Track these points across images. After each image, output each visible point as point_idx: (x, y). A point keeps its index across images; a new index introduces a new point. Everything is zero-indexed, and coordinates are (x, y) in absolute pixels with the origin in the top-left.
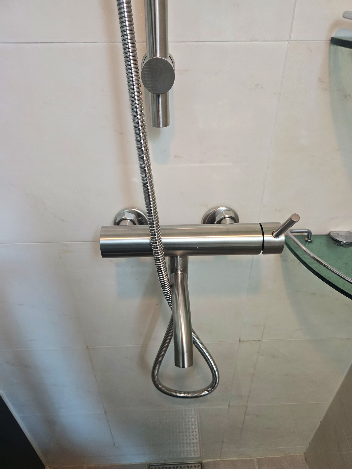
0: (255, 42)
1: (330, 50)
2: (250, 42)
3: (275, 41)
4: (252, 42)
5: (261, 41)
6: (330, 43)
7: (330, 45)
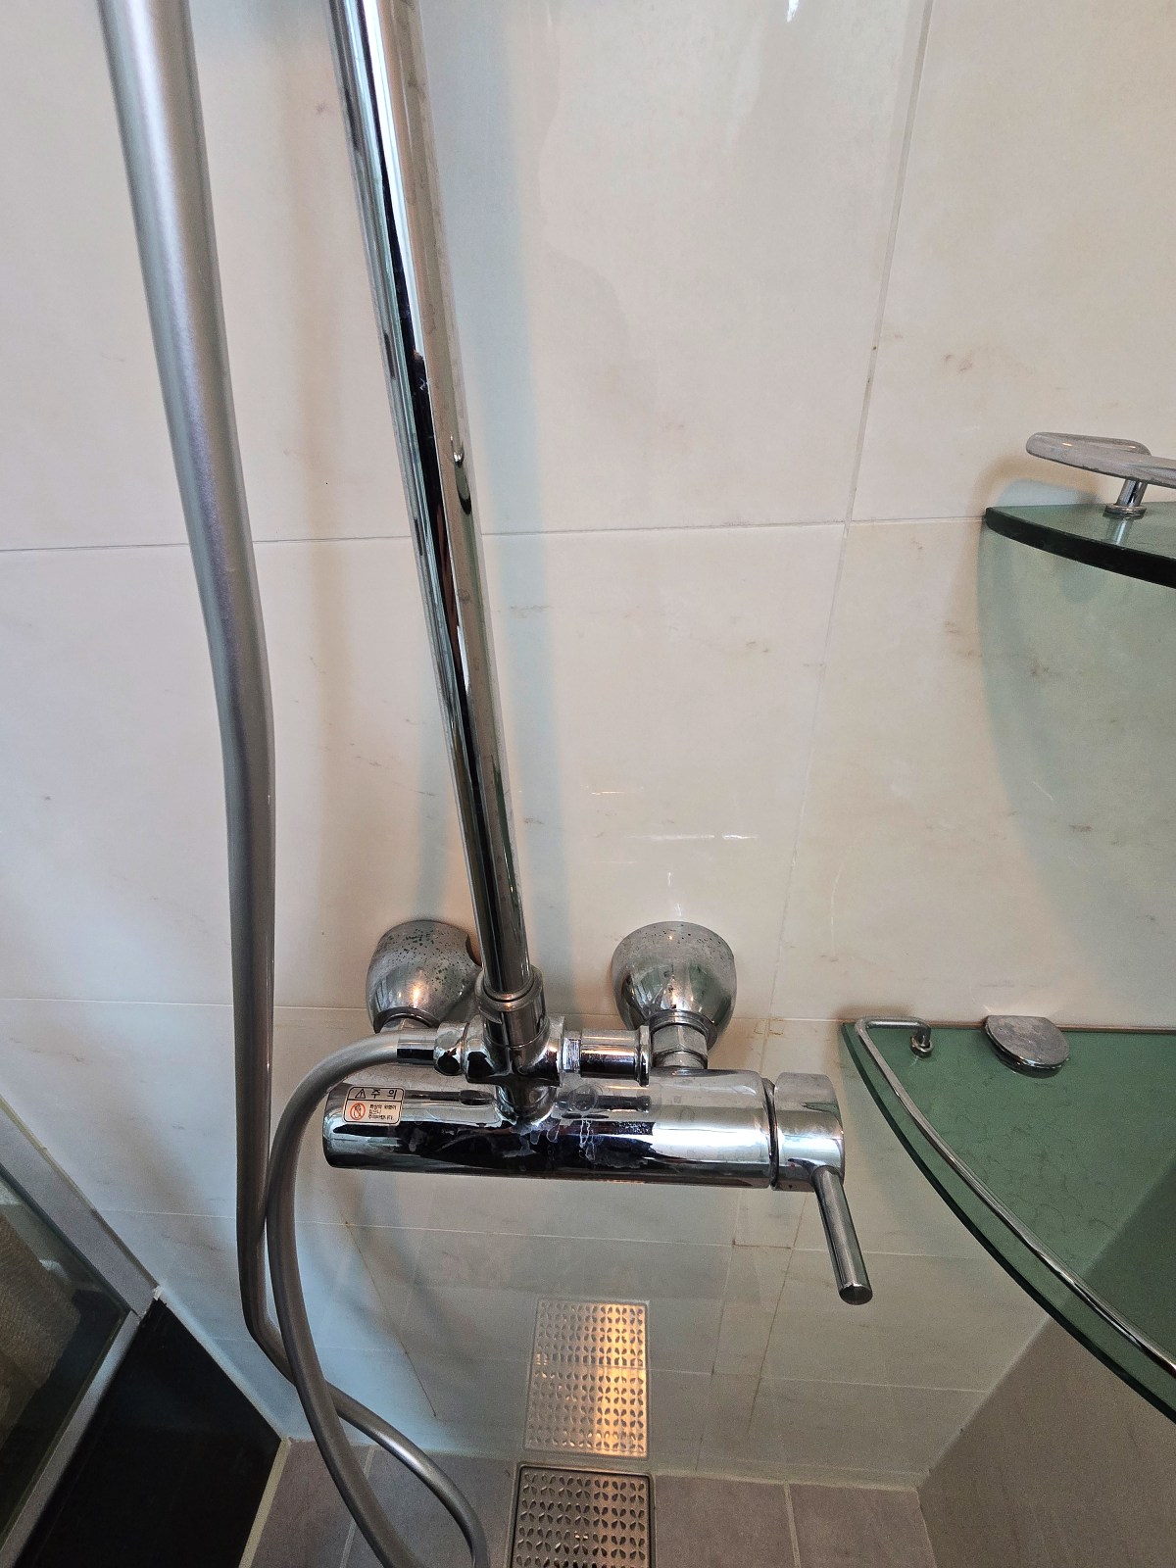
0: (740, 529)
1: (981, 544)
2: (724, 530)
3: (802, 524)
4: (732, 530)
5: (759, 525)
6: (983, 523)
7: (982, 530)
